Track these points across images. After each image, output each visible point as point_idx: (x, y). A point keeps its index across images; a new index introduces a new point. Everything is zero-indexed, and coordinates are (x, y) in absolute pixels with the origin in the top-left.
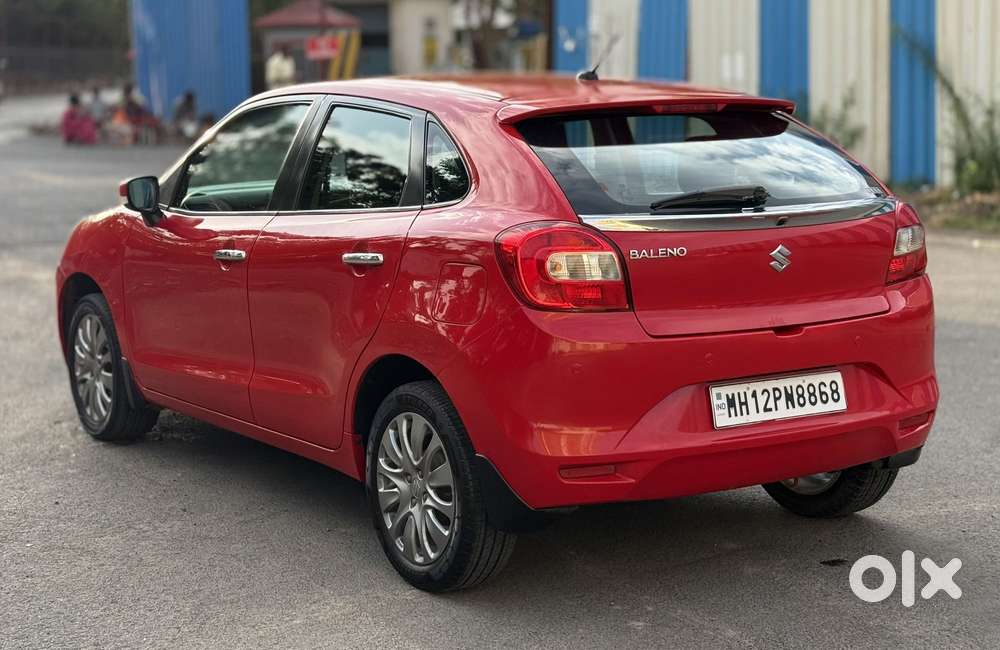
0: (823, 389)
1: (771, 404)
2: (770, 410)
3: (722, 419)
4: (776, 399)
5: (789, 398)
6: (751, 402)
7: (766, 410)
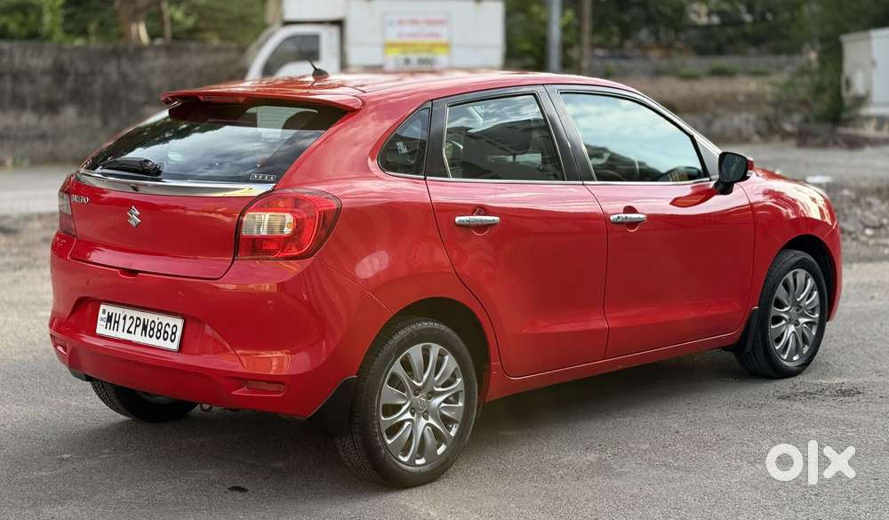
0: (167, 329)
1: (132, 329)
2: (131, 332)
3: (101, 329)
4: (137, 326)
5: (145, 328)
6: (122, 322)
7: (129, 332)
